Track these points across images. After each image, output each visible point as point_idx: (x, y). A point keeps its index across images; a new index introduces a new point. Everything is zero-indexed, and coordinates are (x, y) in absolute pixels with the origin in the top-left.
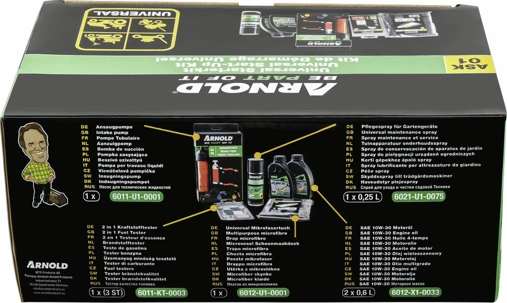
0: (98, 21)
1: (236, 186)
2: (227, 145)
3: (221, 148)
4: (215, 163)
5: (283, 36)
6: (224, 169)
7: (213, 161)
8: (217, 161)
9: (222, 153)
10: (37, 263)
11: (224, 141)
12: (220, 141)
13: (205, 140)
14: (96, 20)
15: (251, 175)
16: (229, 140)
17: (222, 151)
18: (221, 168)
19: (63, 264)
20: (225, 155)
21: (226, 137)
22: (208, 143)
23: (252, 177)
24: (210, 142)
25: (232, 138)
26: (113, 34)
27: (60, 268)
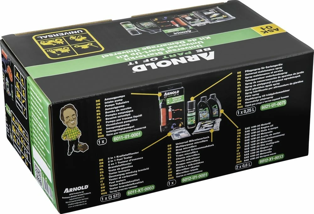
0: (46, 42)
1: (181, 119)
2: (176, 96)
3: (173, 98)
4: (170, 108)
5: (157, 32)
6: (175, 110)
7: (169, 107)
8: (171, 106)
9: (174, 101)
10: (70, 189)
11: (175, 94)
12: (172, 94)
13: (164, 96)
14: (44, 42)
15: (189, 111)
16: (177, 93)
17: (173, 100)
18: (173, 110)
19: (85, 186)
20: (175, 102)
21: (176, 91)
22: (166, 97)
23: (189, 112)
24: (167, 96)
25: (178, 91)
26: (63, 48)
27: (84, 189)
